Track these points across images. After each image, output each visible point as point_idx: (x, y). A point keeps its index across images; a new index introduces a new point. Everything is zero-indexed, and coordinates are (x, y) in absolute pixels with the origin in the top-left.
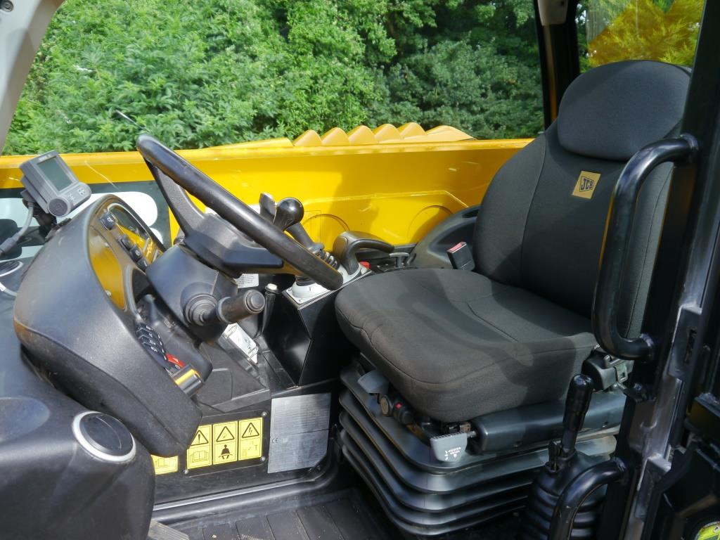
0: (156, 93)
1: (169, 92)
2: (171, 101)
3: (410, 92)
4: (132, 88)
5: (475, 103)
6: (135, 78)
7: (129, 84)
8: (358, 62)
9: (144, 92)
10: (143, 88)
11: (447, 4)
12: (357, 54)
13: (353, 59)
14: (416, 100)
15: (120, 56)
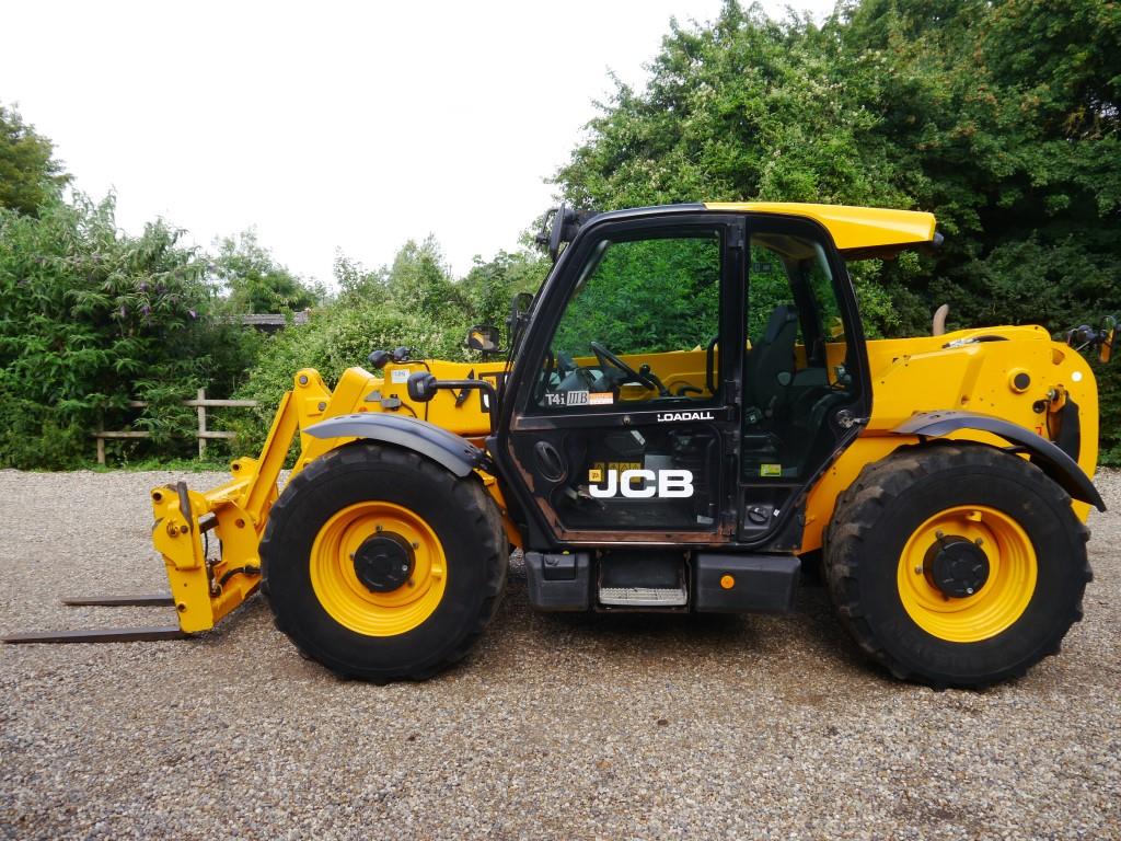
0: (642, 330)
1: (654, 329)
2: (655, 336)
3: (958, 311)
4: (620, 326)
5: (1052, 318)
6: (623, 317)
7: (618, 323)
8: (874, 281)
9: (631, 330)
10: (630, 326)
11: (998, 203)
12: (872, 272)
13: (868, 278)
14: (968, 320)
15: (612, 298)
